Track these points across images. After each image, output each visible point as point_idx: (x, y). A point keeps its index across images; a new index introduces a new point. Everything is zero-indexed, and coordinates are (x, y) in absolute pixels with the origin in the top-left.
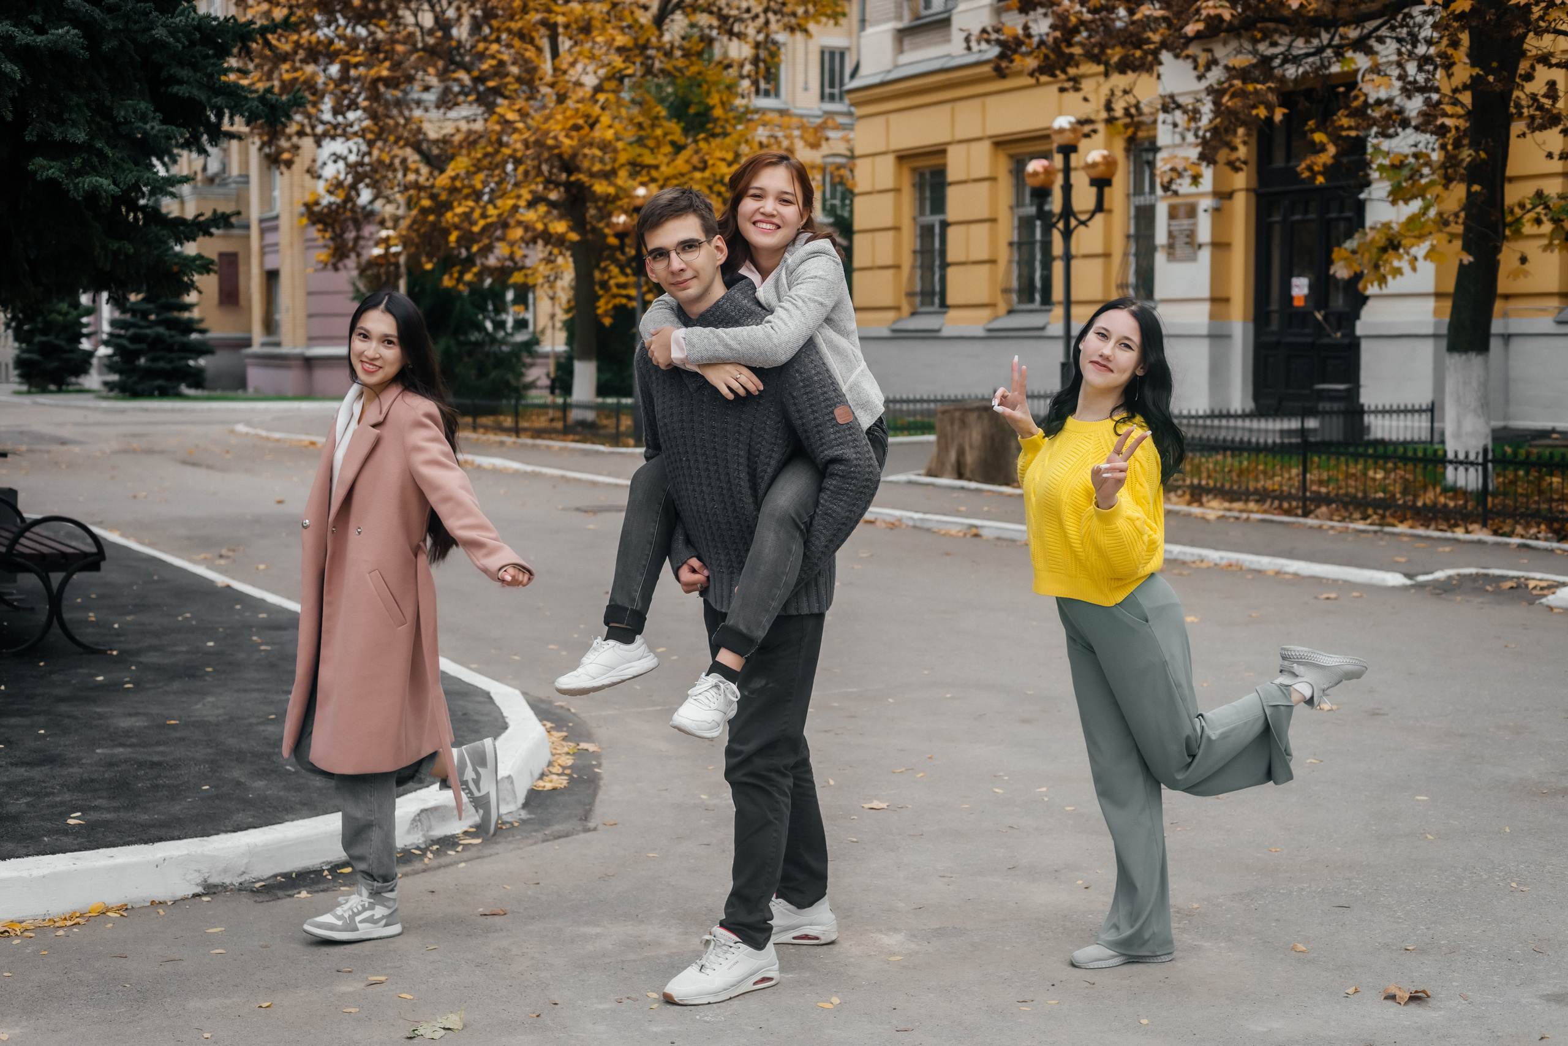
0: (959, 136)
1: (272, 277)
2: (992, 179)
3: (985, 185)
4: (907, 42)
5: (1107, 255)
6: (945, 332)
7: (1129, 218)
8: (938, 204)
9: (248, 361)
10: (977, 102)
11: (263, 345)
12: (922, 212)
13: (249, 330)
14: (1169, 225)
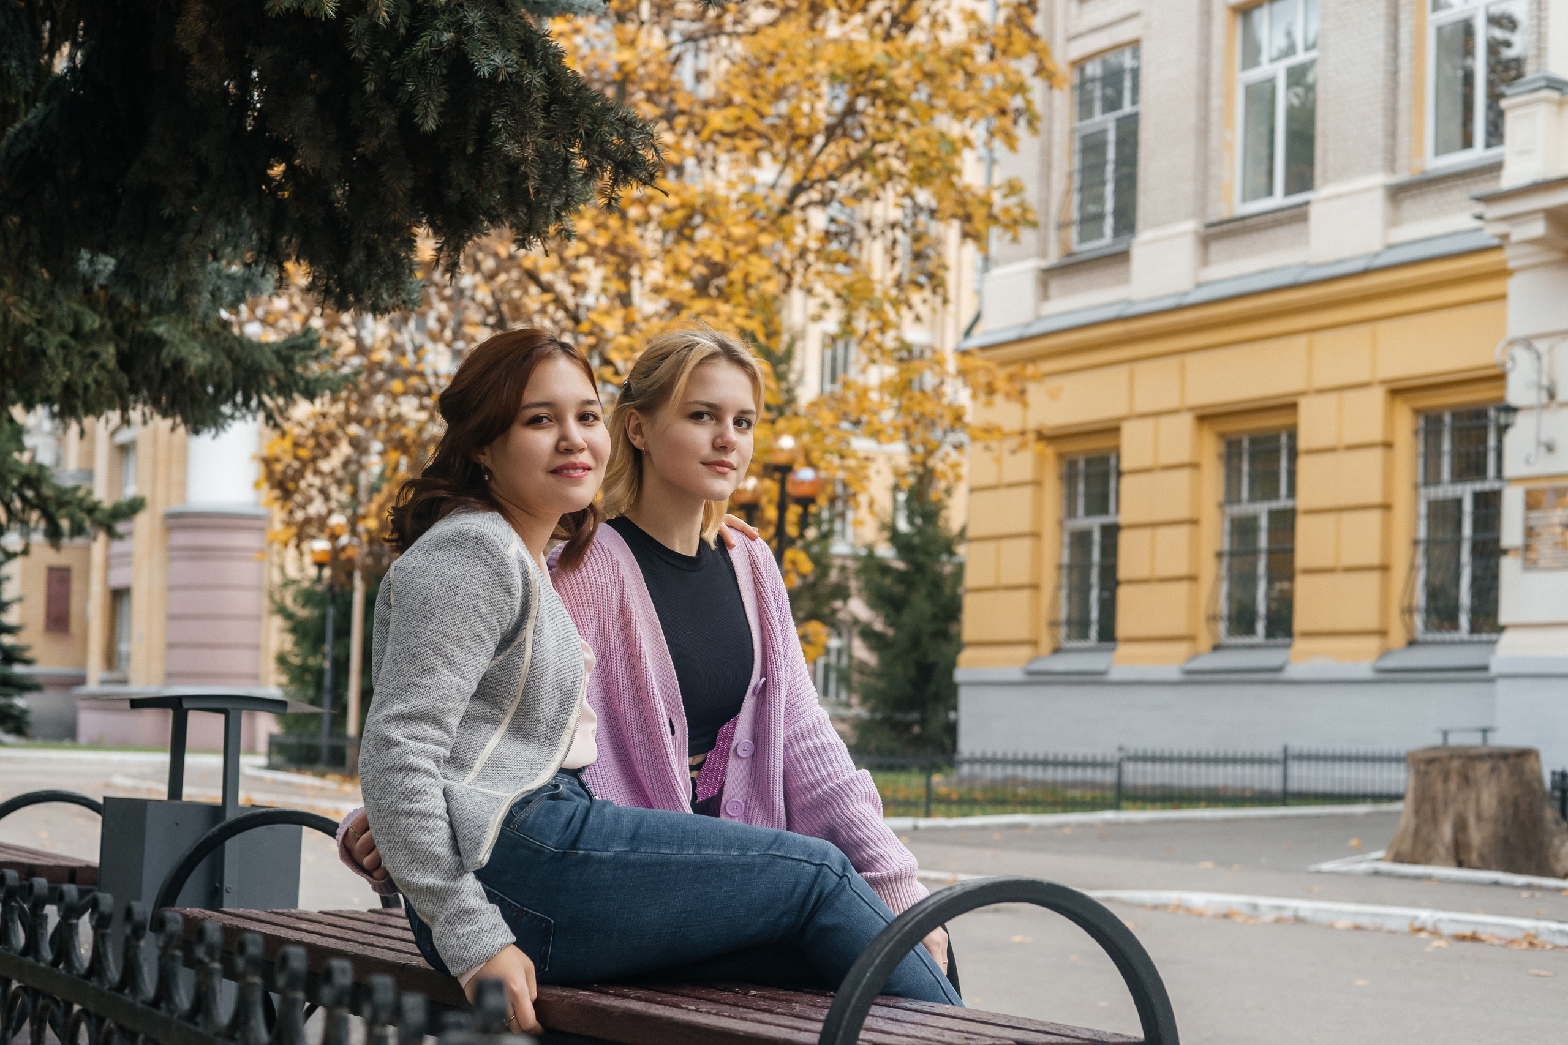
0: (1141, 407)
1: (119, 596)
2: (1194, 466)
3: (1184, 475)
4: (1055, 285)
5: (1384, 568)
6: (1115, 675)
7: (1417, 516)
8: (1100, 502)
9: (81, 704)
10: (1173, 363)
11: (104, 682)
12: (1071, 512)
13: (83, 662)
14: (1526, 519)
